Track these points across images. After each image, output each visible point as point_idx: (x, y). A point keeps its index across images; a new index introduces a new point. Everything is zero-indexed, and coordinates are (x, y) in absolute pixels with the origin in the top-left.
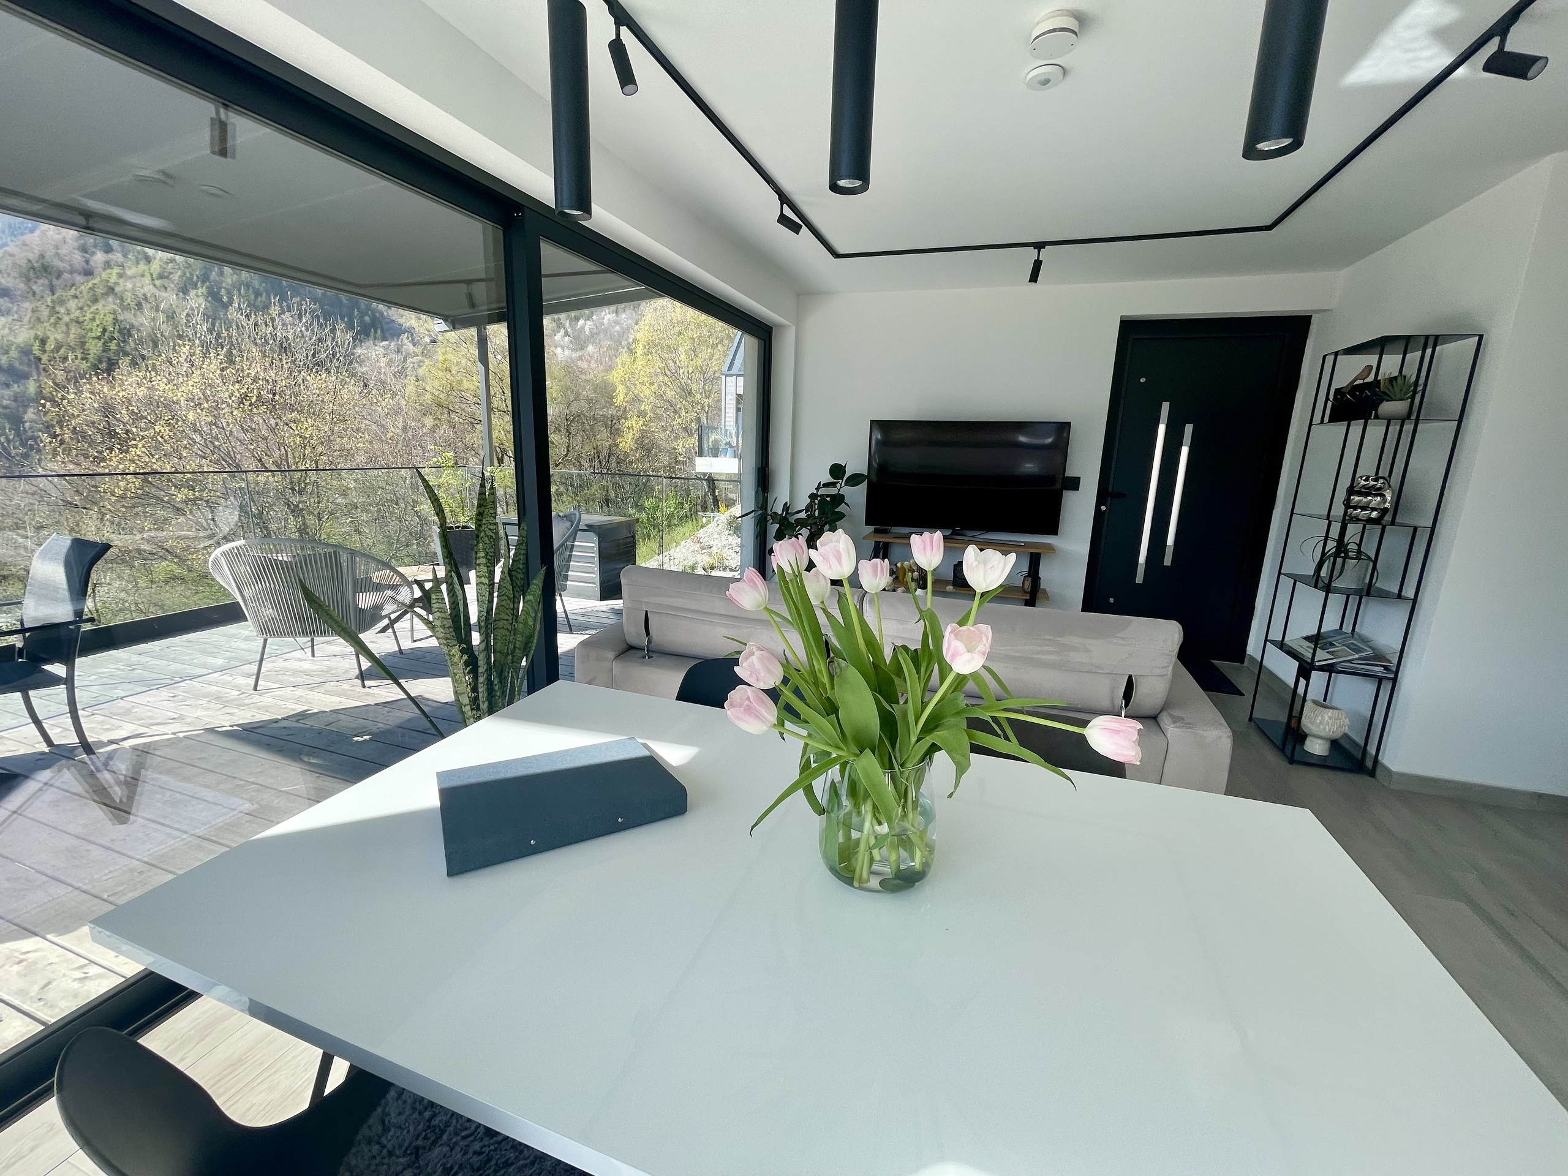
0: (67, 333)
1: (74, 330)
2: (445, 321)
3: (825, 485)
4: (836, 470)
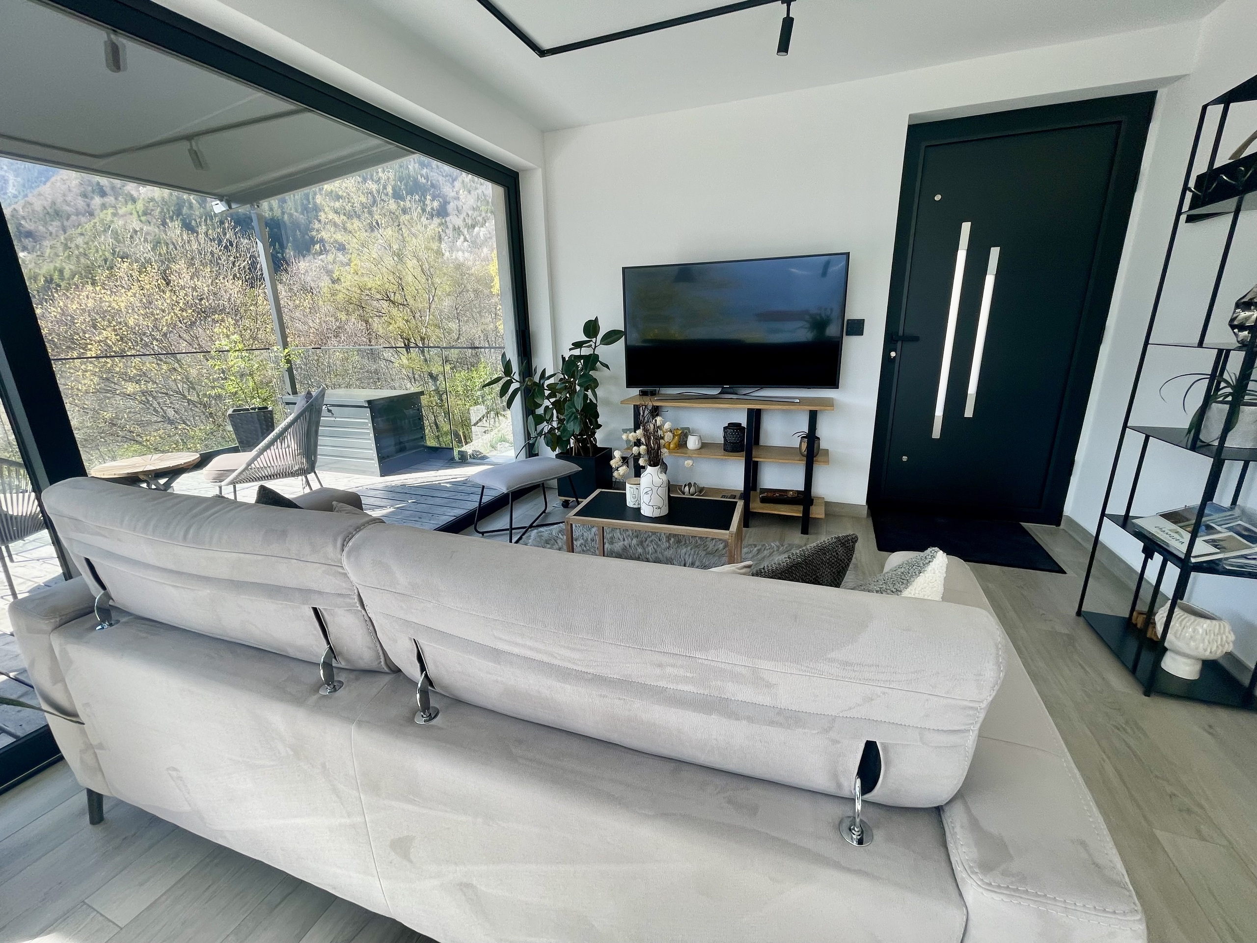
2: (221, 201)
3: (578, 345)
4: (591, 328)
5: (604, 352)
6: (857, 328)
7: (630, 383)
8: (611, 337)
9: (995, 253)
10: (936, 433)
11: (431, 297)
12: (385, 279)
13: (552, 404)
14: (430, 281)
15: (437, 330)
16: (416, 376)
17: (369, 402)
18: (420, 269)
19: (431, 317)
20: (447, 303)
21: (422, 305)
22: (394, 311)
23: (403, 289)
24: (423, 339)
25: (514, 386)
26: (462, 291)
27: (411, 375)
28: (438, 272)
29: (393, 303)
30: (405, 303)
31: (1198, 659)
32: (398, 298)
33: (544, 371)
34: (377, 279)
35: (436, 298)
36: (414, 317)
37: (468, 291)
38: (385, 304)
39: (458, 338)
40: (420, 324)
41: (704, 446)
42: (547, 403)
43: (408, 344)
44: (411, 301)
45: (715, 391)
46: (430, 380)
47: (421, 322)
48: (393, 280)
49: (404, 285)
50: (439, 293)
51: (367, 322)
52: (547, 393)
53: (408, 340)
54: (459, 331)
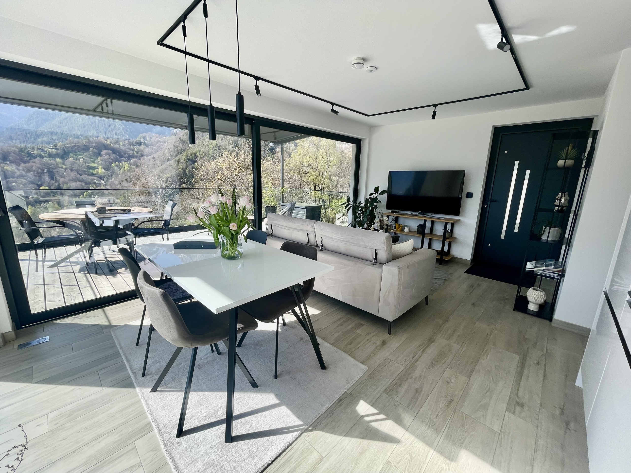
0: (205, 149)
1: (207, 148)
2: (273, 143)
3: (371, 194)
4: (377, 189)
5: (380, 198)
6: (470, 195)
7: (388, 208)
8: (383, 193)
9: (528, 172)
10: (503, 237)
11: (328, 166)
12: (311, 158)
13: (361, 212)
14: (328, 159)
15: (328, 181)
16: (317, 200)
17: (306, 207)
18: (325, 154)
19: (327, 174)
20: (334, 168)
21: (323, 169)
22: (312, 172)
23: (317, 162)
24: (322, 184)
25: (350, 206)
26: (342, 164)
27: (314, 200)
28: (332, 155)
29: (312, 168)
30: (317, 168)
31: (538, 304)
32: (314, 166)
33: (360, 202)
34: (308, 158)
35: (330, 166)
36: (320, 174)
37: (344, 164)
38: (309, 168)
39: (337, 185)
40: (321, 178)
41: (410, 231)
42: (359, 212)
43: (315, 186)
44: (319, 168)
45: (416, 213)
46: (322, 202)
47: (322, 177)
48: (313, 159)
49: (318, 160)
50: (332, 164)
51: (300, 176)
52: (360, 209)
53: (316, 184)
54: (338, 182)
